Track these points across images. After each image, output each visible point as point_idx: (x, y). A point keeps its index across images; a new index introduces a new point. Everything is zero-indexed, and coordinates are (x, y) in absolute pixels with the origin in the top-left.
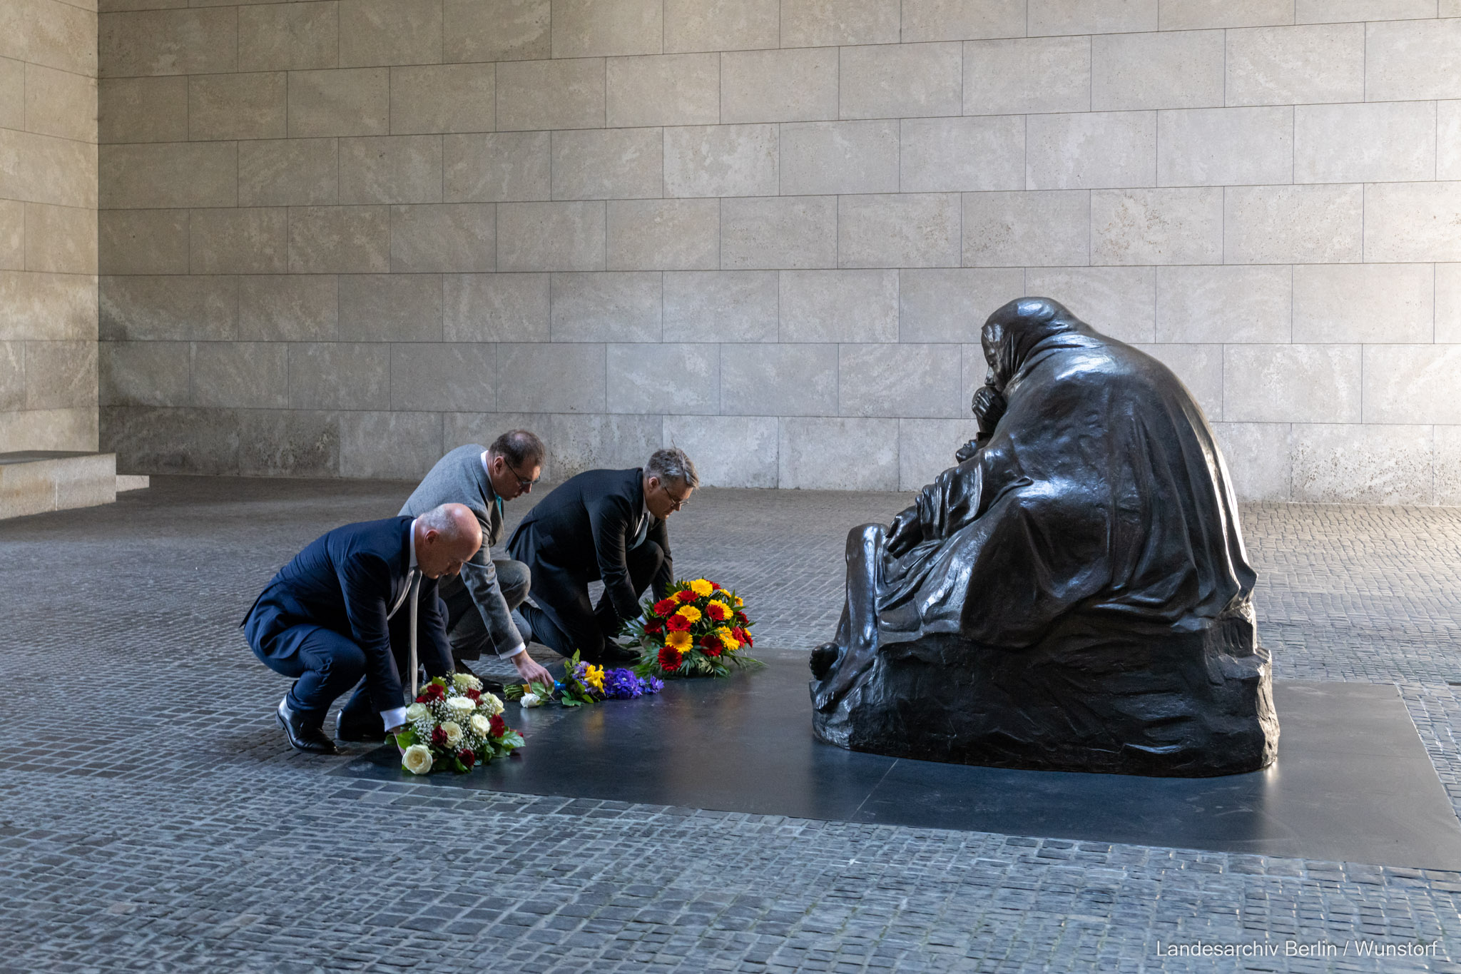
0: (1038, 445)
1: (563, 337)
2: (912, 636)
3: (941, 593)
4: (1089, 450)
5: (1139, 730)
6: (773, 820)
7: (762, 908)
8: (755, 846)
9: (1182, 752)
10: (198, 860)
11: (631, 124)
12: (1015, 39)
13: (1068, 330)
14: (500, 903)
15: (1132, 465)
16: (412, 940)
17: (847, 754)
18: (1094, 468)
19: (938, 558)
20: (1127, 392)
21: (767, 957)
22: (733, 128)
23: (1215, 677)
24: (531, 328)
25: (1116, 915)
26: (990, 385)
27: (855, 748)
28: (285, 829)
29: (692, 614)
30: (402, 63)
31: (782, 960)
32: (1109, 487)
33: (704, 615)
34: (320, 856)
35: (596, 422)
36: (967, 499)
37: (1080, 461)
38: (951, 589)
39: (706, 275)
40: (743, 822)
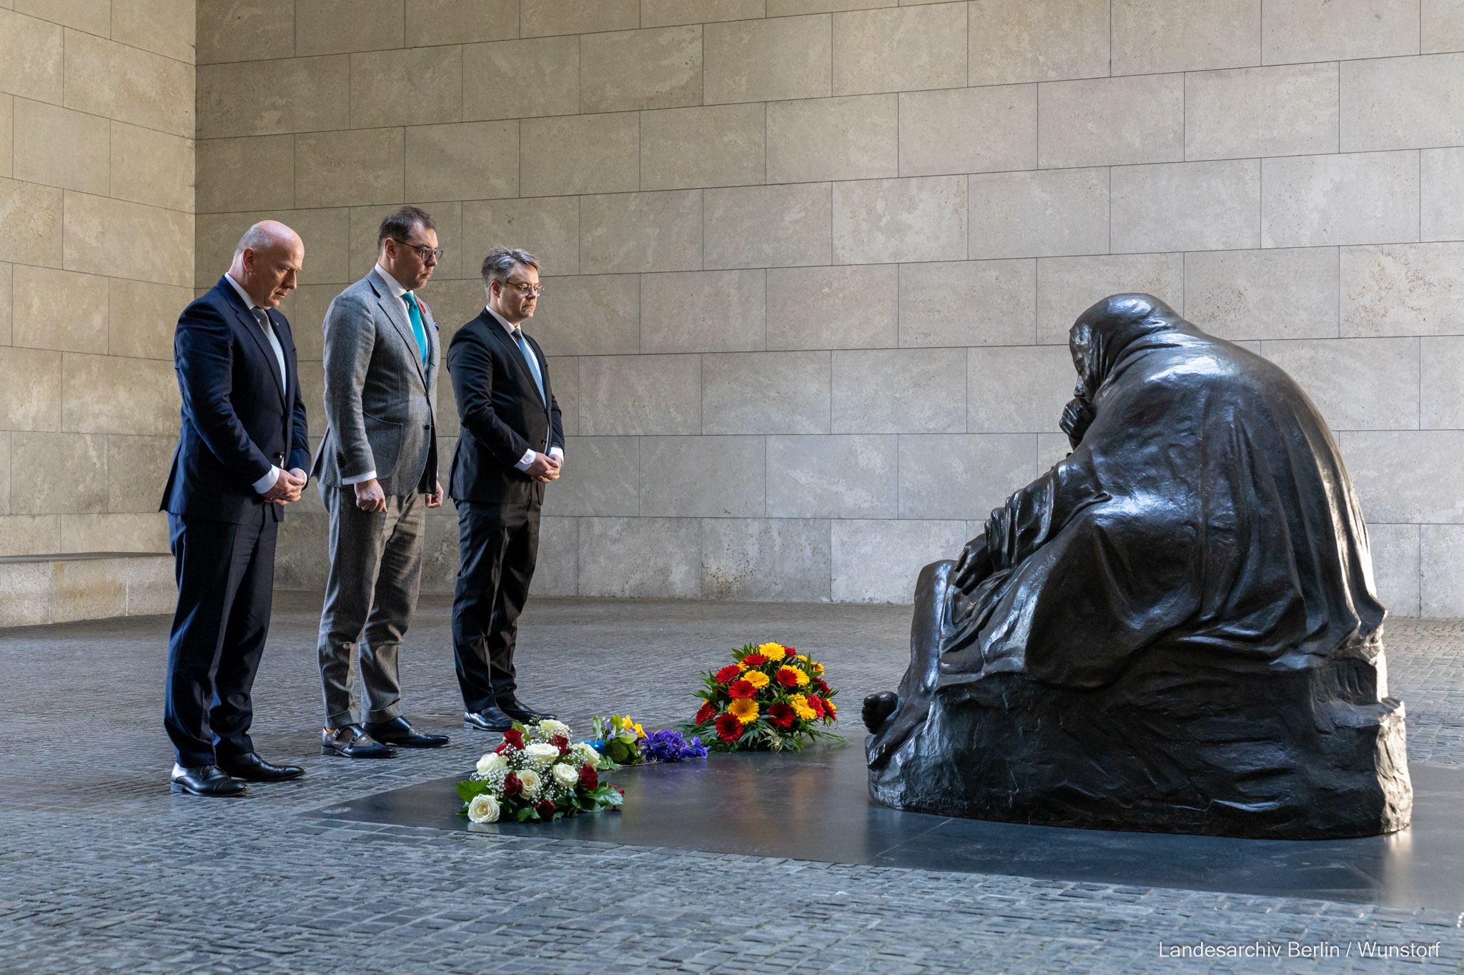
0: (1120, 456)
1: (716, 429)
2: (973, 677)
3: (1005, 628)
4: (1178, 461)
5: (1229, 783)
6: (772, 861)
7: (709, 923)
8: (739, 879)
9: (1280, 809)
10: (114, 873)
11: (794, 180)
12: (1247, 68)
13: (1165, 328)
14: (420, 912)
15: (1228, 477)
16: (305, 935)
17: (898, 815)
18: (1184, 482)
19: (1006, 589)
20: (1227, 396)
21: (686, 957)
22: (914, 182)
23: (1322, 724)
24: (679, 418)
25: (1113, 940)
26: (1080, 397)
27: (907, 808)
28: (223, 855)
29: (760, 680)
30: (534, 114)
31: (703, 960)
32: (1200, 502)
33: (773, 681)
34: (248, 875)
35: (755, 528)
36: (1038, 519)
37: (1168, 474)
38: (1016, 621)
39: (882, 354)
40: (740, 863)
